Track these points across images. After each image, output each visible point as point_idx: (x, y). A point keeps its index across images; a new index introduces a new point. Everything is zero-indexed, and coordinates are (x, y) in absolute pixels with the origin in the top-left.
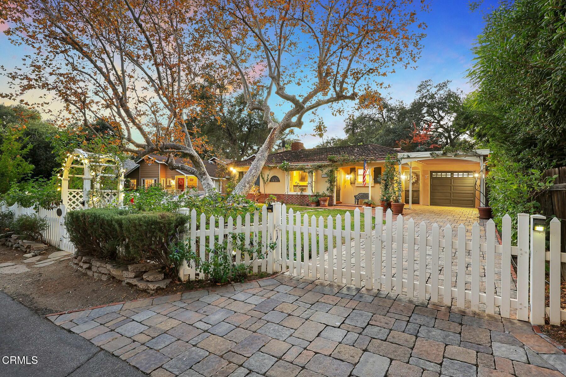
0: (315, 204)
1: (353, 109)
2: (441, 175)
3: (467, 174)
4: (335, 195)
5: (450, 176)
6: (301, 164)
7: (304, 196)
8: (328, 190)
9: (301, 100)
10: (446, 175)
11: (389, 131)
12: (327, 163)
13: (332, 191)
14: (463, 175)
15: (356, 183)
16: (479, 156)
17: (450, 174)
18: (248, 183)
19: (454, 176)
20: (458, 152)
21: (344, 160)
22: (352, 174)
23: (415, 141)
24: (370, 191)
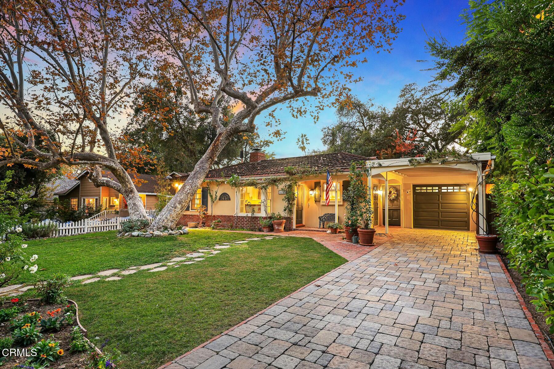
0: (267, 229)
1: (317, 109)
2: (427, 189)
3: (458, 188)
4: (294, 216)
5: (437, 191)
6: (251, 178)
7: (257, 218)
8: (285, 210)
9: (254, 99)
10: (433, 190)
11: (369, 140)
12: (283, 177)
13: (291, 211)
14: (453, 189)
15: (321, 201)
16: (476, 162)
17: (437, 188)
18: (180, 203)
19: (443, 191)
20: (447, 157)
21: (304, 172)
22: (317, 189)
23: (399, 150)
24: (336, 211)
